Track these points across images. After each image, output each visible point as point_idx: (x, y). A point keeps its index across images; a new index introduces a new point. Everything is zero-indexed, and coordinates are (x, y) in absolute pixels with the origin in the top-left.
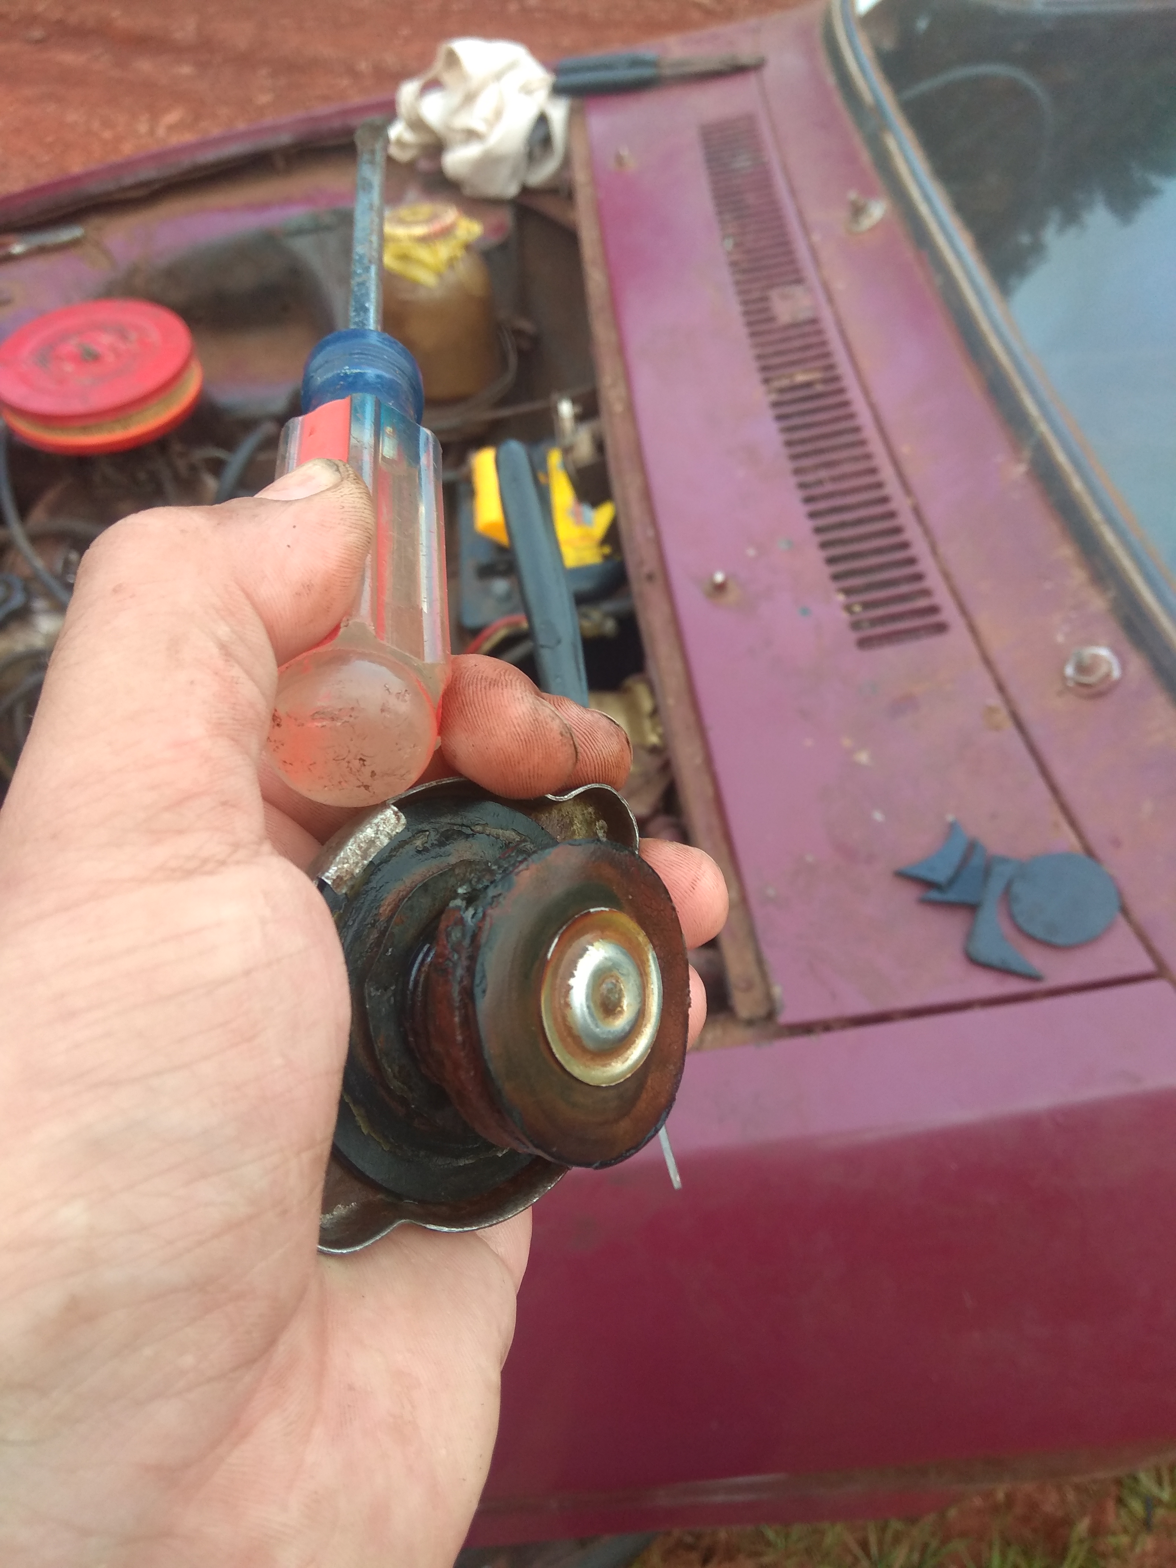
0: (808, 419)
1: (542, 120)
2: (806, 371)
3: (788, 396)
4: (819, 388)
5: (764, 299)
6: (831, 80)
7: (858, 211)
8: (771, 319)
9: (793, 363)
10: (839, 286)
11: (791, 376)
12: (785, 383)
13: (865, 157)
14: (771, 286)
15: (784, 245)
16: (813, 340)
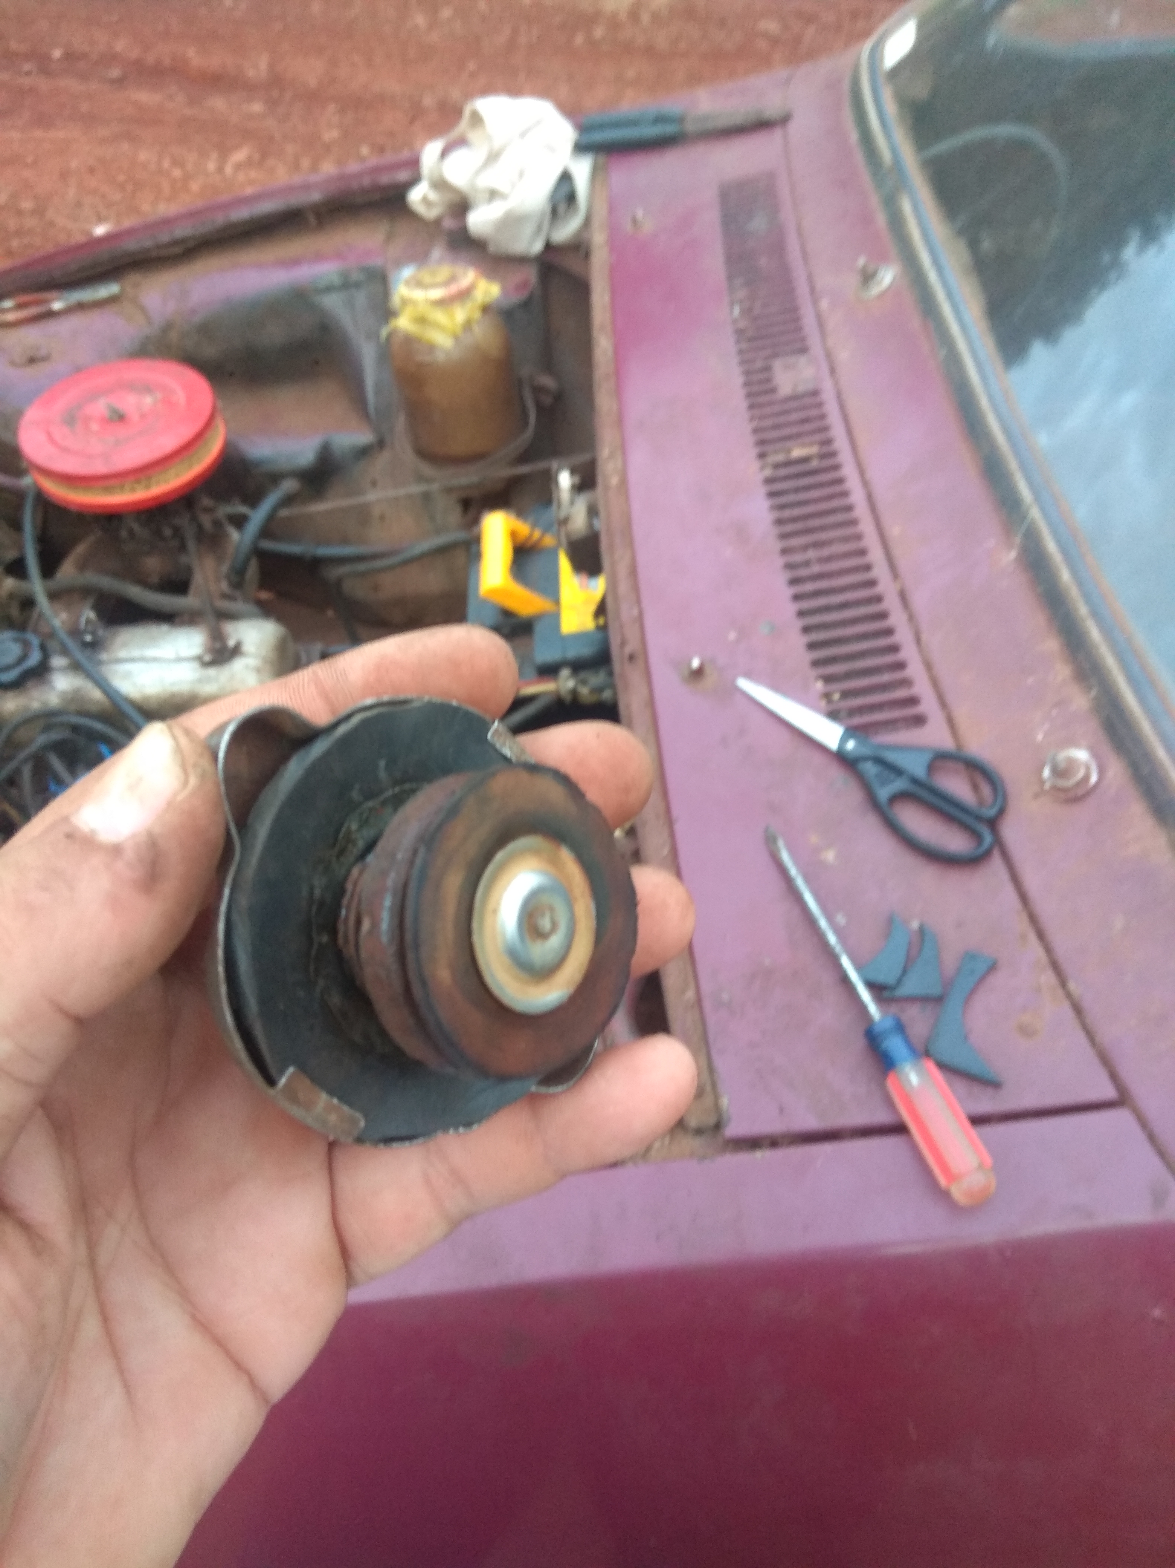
0: (802, 496)
1: (566, 177)
2: (803, 445)
3: (783, 472)
4: (815, 464)
5: (768, 369)
6: (854, 136)
7: (868, 277)
8: (773, 390)
9: (789, 438)
10: (843, 356)
11: (789, 451)
12: (780, 458)
13: (881, 219)
14: (775, 356)
15: (792, 313)
16: (813, 412)
